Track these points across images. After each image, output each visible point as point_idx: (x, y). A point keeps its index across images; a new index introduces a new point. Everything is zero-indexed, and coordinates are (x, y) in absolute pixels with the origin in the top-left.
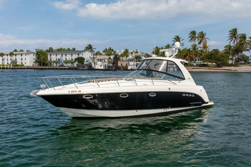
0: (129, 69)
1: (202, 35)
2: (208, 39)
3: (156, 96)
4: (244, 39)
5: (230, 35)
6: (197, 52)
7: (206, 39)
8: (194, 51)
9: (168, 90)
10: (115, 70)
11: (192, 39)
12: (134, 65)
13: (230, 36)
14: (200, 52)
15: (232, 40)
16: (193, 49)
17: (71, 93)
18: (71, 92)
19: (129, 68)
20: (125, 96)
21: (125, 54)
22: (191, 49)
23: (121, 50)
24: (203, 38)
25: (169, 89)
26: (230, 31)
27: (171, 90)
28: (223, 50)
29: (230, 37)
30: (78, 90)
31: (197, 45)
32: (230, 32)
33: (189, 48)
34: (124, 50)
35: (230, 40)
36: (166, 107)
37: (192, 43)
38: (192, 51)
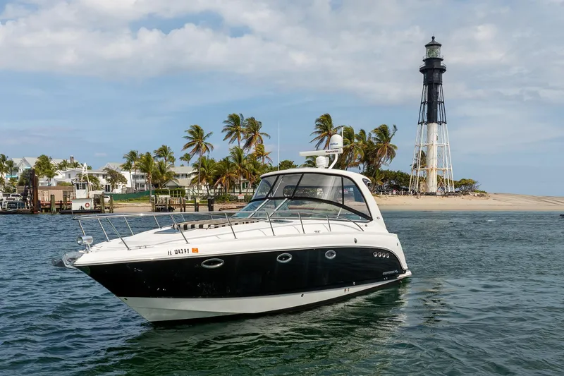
0: (73, 209)
1: (254, 126)
2: (267, 135)
3: (336, 257)
4: (350, 139)
5: (318, 130)
6: (245, 166)
7: (262, 136)
8: (237, 165)
9: (353, 244)
10: (33, 212)
11: (230, 134)
12: (88, 198)
13: (320, 132)
14: (252, 168)
15: (322, 141)
16: (235, 159)
17: (174, 256)
18: (173, 252)
19: (75, 206)
20: (285, 260)
21: (47, 170)
22: (231, 160)
23: (26, 158)
24: (255, 133)
25: (356, 242)
26: (318, 120)
27: (358, 245)
28: (304, 163)
29: (318, 135)
30: (190, 247)
31: (242, 150)
32: (317, 123)
33: (227, 158)
34: (38, 160)
35: (318, 141)
36: (348, 284)
37: (232, 146)
38: (234, 165)
